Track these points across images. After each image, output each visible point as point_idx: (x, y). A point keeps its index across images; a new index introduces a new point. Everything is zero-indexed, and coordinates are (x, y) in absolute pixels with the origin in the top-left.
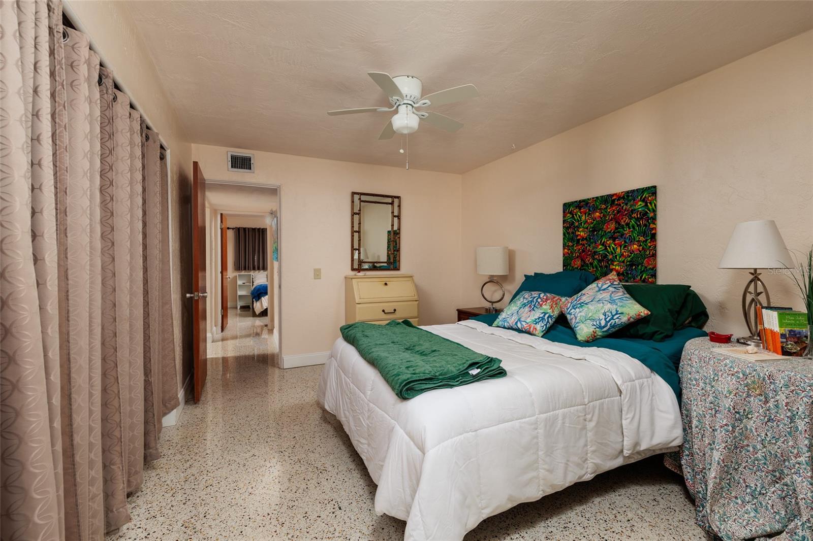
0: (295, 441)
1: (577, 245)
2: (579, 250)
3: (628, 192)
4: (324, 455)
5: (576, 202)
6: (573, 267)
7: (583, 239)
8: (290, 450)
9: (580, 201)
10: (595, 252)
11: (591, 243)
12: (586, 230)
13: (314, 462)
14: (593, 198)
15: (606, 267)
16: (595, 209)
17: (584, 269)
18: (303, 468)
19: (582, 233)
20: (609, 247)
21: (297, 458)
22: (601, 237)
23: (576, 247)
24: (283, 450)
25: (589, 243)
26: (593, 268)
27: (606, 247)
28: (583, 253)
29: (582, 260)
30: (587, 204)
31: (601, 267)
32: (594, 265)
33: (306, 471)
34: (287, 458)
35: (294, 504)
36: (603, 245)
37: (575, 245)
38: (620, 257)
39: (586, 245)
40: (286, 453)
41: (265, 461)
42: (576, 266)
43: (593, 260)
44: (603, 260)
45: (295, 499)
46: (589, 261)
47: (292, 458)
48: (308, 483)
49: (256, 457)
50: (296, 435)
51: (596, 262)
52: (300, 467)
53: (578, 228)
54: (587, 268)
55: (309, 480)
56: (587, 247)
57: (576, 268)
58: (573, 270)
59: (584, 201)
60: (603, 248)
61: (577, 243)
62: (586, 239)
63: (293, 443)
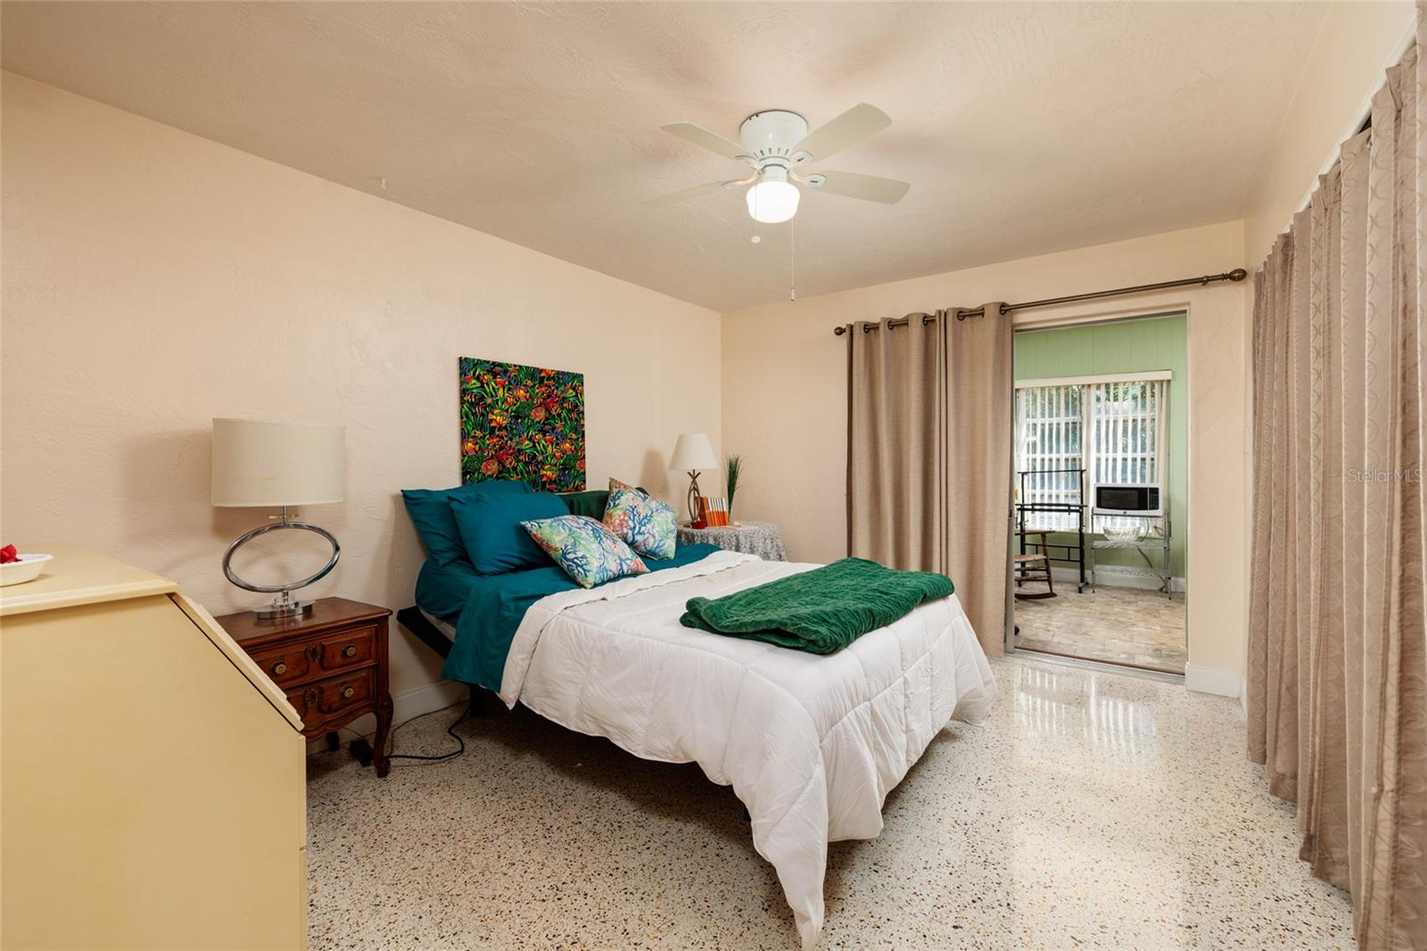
0: (963, 914)
1: (491, 437)
2: (495, 446)
3: (558, 372)
4: (936, 844)
5: (488, 362)
6: (484, 475)
7: (501, 428)
8: (989, 898)
9: (494, 363)
10: (520, 451)
11: (513, 435)
12: (505, 414)
13: (963, 844)
14: (515, 366)
15: (535, 472)
16: (518, 383)
17: (503, 478)
18: (988, 848)
19: (498, 418)
20: (538, 443)
21: (986, 872)
22: (528, 427)
23: (488, 439)
24: (1004, 910)
25: (510, 435)
26: (517, 475)
27: (534, 443)
28: (500, 450)
29: (500, 463)
30: (506, 372)
31: (528, 473)
32: (518, 470)
33: (986, 841)
34: (1005, 886)
35: (1033, 813)
36: (530, 439)
37: (488, 436)
38: (552, 459)
39: (506, 439)
40: (1000, 897)
41: (1053, 907)
42: (490, 473)
43: (518, 462)
44: (531, 463)
45: (1028, 816)
46: (511, 463)
47: (996, 879)
48: (996, 823)
49: (1072, 932)
50: (949, 930)
51: (521, 466)
52: (991, 853)
53: (492, 407)
54: (507, 475)
55: (993, 826)
56: (507, 442)
57: (489, 476)
58: (485, 478)
59: (500, 365)
60: (531, 445)
61: (490, 434)
62: (505, 428)
63: (970, 913)
